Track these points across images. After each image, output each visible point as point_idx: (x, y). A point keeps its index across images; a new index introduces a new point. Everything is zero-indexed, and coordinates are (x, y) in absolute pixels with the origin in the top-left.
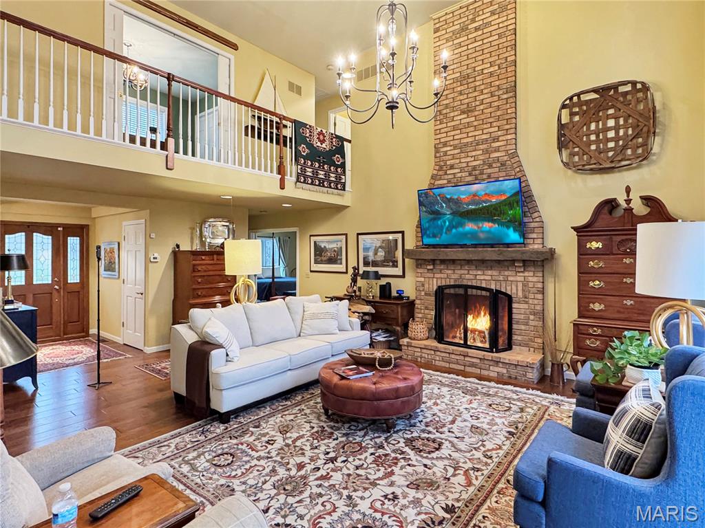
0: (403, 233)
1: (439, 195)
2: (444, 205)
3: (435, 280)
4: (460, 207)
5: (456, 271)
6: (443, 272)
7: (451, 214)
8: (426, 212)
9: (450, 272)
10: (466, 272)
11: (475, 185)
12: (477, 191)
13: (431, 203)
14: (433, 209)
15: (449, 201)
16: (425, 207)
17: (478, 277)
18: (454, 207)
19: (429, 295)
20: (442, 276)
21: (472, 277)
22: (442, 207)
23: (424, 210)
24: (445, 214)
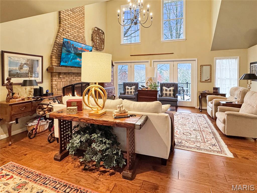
0: (42, 57)
1: (72, 44)
2: (73, 49)
3: (62, 82)
4: (77, 51)
5: (70, 78)
6: (65, 78)
7: (74, 53)
8: (65, 50)
9: (68, 78)
10: (73, 78)
11: (83, 45)
12: (83, 47)
13: (68, 47)
14: (68, 50)
15: (75, 48)
16: (66, 48)
17: (77, 80)
18: (75, 51)
19: (60, 90)
20: (65, 80)
21: (75, 80)
22: (72, 49)
23: (65, 49)
24: (72, 53)
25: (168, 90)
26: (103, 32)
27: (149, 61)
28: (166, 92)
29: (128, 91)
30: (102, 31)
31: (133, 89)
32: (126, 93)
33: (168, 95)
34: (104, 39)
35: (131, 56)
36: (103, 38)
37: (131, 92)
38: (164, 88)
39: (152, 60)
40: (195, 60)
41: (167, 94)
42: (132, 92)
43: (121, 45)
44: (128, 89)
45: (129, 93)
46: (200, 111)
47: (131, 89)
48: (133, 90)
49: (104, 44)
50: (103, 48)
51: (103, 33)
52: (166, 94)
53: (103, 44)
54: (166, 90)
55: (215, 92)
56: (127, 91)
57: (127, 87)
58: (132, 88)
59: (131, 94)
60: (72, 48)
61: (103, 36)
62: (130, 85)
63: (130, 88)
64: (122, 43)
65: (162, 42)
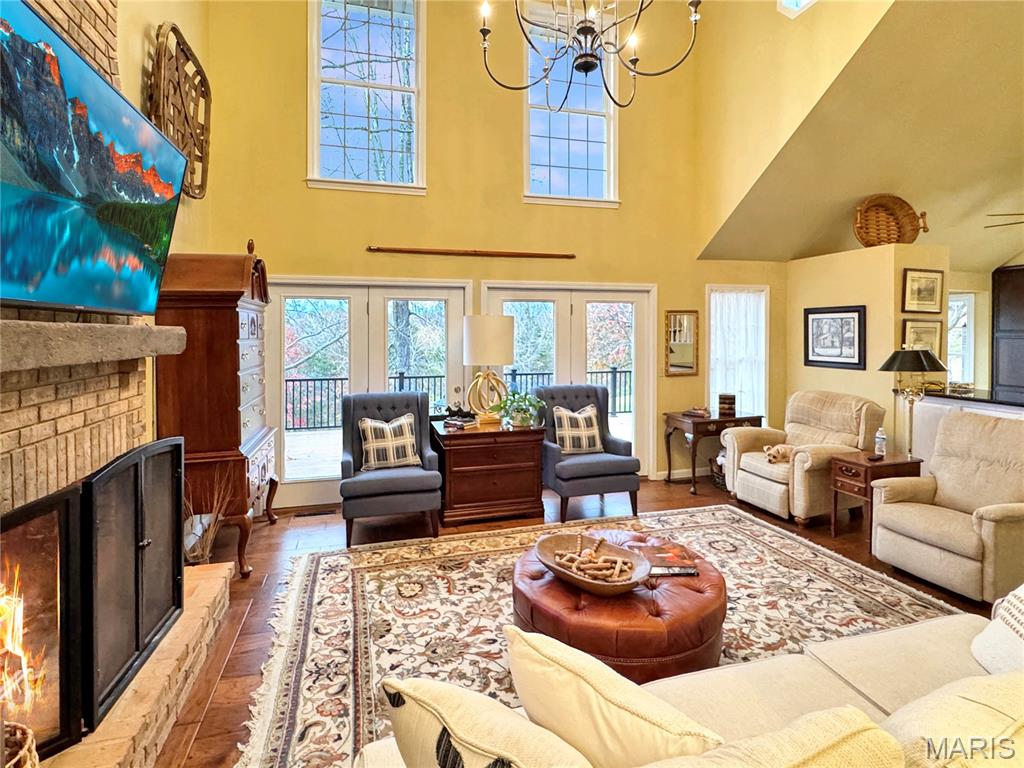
2: (77, 158)
4: (105, 182)
8: (20, 157)
13: (44, 123)
14: (45, 156)
15: (91, 145)
18: (94, 177)
22: (70, 159)
23: (18, 141)
24: (70, 196)
25: (582, 423)
26: (204, 82)
27: (469, 284)
28: (575, 433)
29: (381, 444)
30: (199, 72)
31: (407, 430)
32: (373, 462)
33: (584, 442)
34: (205, 129)
35: (370, 250)
36: (201, 119)
37: (401, 452)
38: (562, 413)
39: (483, 281)
40: (648, 292)
41: (579, 439)
42: (404, 447)
43: (310, 185)
44: (379, 434)
45: (392, 460)
46: (692, 489)
47: (396, 436)
48: (409, 440)
49: (203, 159)
50: (198, 181)
51: (204, 89)
52: (576, 442)
53: (200, 159)
54: (574, 423)
55: (727, 411)
56: (372, 445)
57: (369, 424)
58: (401, 427)
59: (403, 461)
60: (70, 148)
61: (197, 105)
62: (386, 408)
63: (387, 427)
64: (316, 176)
65: (526, 200)
